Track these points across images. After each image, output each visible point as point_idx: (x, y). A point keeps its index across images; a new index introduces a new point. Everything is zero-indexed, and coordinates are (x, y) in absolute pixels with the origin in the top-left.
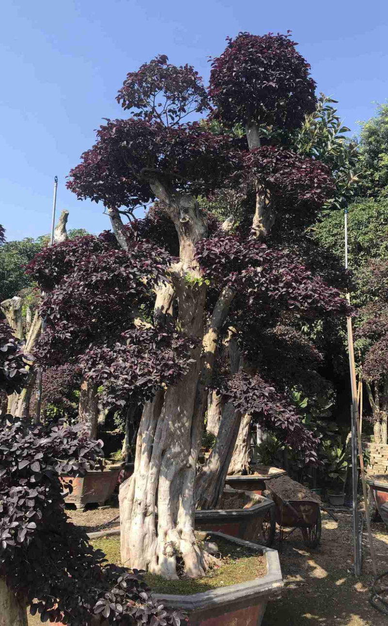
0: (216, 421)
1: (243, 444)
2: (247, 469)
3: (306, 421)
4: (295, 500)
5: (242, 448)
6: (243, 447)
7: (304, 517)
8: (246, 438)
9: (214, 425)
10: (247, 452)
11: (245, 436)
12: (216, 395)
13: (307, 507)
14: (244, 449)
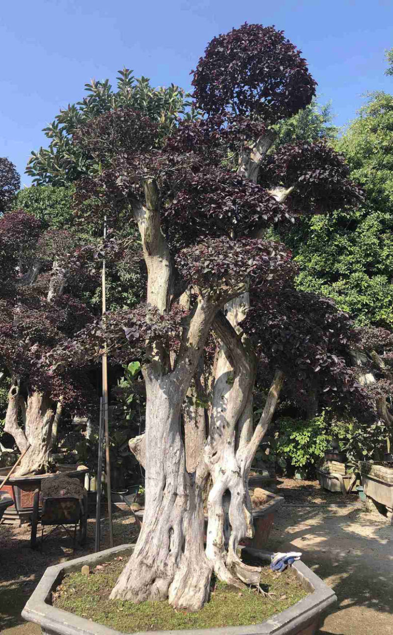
0: (13, 421)
1: (43, 443)
2: (46, 469)
3: (130, 417)
4: (56, 497)
5: (41, 447)
6: (43, 446)
7: (66, 513)
8: (46, 437)
9: (11, 425)
10: (48, 452)
11: (45, 435)
12: (11, 394)
13: (68, 504)
14: (44, 448)
